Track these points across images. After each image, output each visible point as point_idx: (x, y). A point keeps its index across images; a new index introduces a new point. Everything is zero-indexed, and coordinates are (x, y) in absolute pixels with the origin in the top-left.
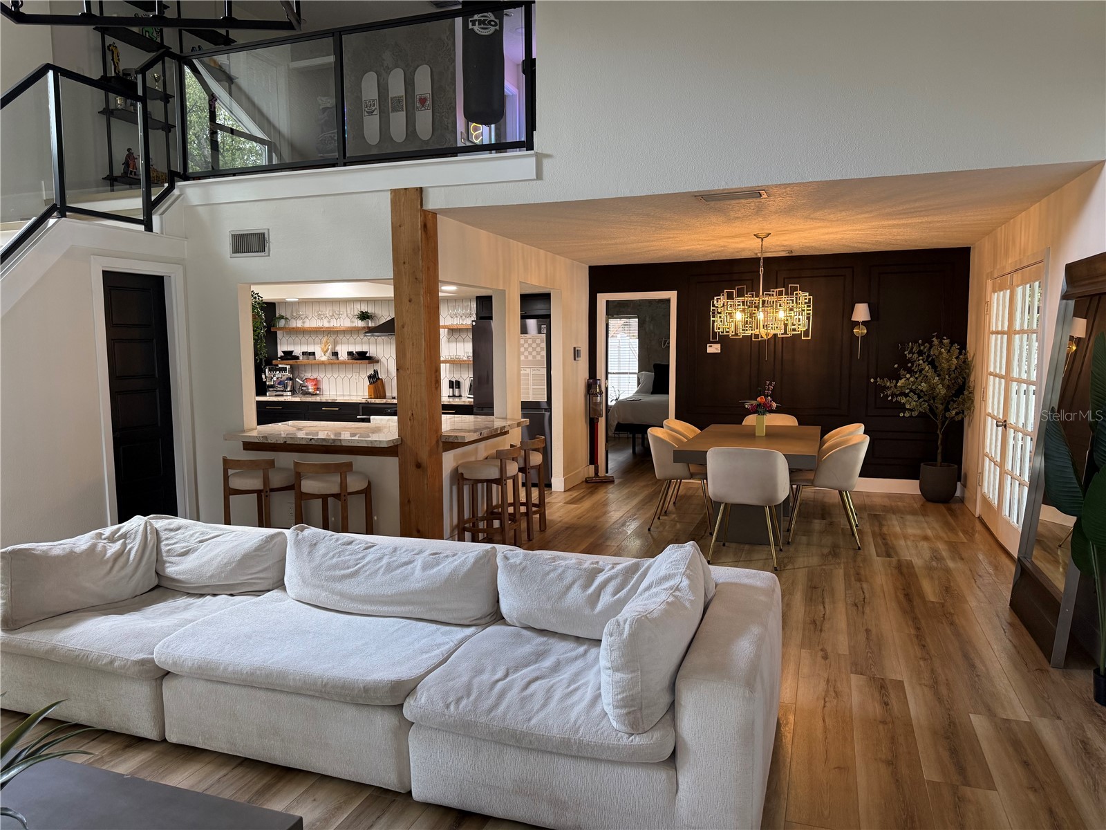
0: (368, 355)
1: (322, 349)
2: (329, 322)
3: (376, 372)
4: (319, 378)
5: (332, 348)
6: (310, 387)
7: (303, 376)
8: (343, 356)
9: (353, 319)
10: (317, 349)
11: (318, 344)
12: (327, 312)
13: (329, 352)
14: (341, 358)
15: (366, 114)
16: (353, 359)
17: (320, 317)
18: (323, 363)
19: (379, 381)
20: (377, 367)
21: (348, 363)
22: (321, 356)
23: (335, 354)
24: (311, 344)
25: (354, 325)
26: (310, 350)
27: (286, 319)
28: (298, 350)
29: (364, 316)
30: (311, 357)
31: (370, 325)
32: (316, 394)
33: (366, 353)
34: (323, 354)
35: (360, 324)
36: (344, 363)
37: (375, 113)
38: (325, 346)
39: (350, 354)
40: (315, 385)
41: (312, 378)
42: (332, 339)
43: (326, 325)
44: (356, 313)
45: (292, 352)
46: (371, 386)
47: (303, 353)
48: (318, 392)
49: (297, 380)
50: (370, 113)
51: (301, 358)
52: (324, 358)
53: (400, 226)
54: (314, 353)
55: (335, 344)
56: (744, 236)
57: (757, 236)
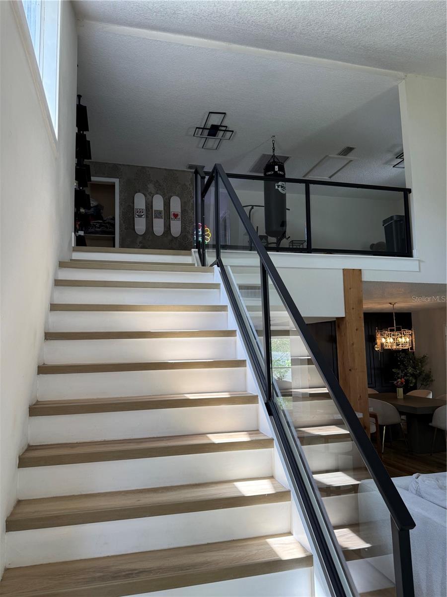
15: (137, 216)
37: (143, 216)
50: (140, 216)
53: (350, 289)
56: (386, 303)
57: (391, 304)
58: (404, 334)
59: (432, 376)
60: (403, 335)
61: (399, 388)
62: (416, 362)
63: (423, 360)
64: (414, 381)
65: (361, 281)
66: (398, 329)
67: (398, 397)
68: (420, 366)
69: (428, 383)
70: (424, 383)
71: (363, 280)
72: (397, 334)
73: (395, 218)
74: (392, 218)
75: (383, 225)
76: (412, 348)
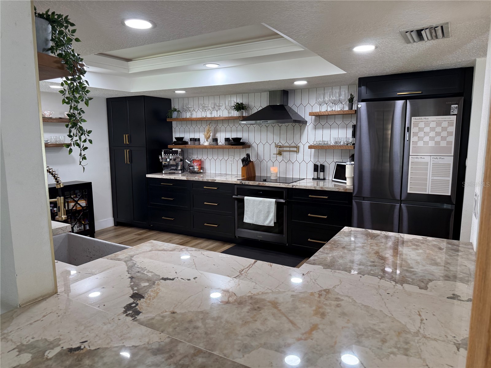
0: (241, 141)
1: (205, 136)
2: (211, 113)
3: (248, 155)
4: (202, 159)
5: (213, 136)
6: (195, 167)
7: (191, 157)
8: (221, 141)
9: (230, 111)
10: (201, 136)
11: (202, 132)
12: (210, 106)
13: (211, 138)
14: (220, 143)
16: (229, 144)
17: (204, 108)
18: (205, 147)
19: (251, 164)
20: (249, 151)
21: (225, 148)
22: (205, 142)
23: (215, 140)
24: (197, 132)
25: (231, 115)
26: (196, 136)
27: (179, 111)
28: (187, 137)
29: (239, 107)
30: (197, 143)
31: (244, 115)
32: (200, 173)
33: (240, 139)
34: (206, 140)
35: (235, 114)
36: (222, 148)
38: (208, 133)
39: (227, 140)
40: (200, 165)
41: (197, 159)
42: (212, 128)
43: (209, 116)
44: (233, 104)
45: (183, 138)
46: (244, 168)
47: (191, 139)
48: (202, 171)
49: (186, 160)
51: (189, 143)
52: (206, 144)
54: (199, 139)
55: (215, 132)
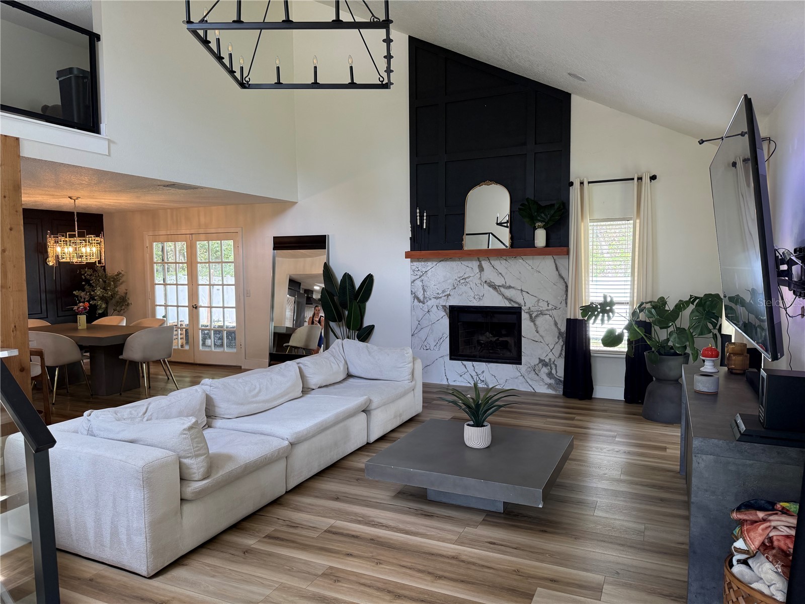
56: (63, 197)
57: (70, 198)
58: (89, 242)
59: (129, 299)
60: (88, 244)
61: (81, 314)
62: (107, 281)
63: (116, 279)
64: (104, 306)
65: (19, 156)
66: (81, 235)
67: (79, 328)
68: (112, 287)
69: (123, 307)
70: (118, 308)
71: (21, 155)
72: (79, 241)
73: (75, 72)
74: (70, 70)
75: (57, 78)
76: (100, 262)
